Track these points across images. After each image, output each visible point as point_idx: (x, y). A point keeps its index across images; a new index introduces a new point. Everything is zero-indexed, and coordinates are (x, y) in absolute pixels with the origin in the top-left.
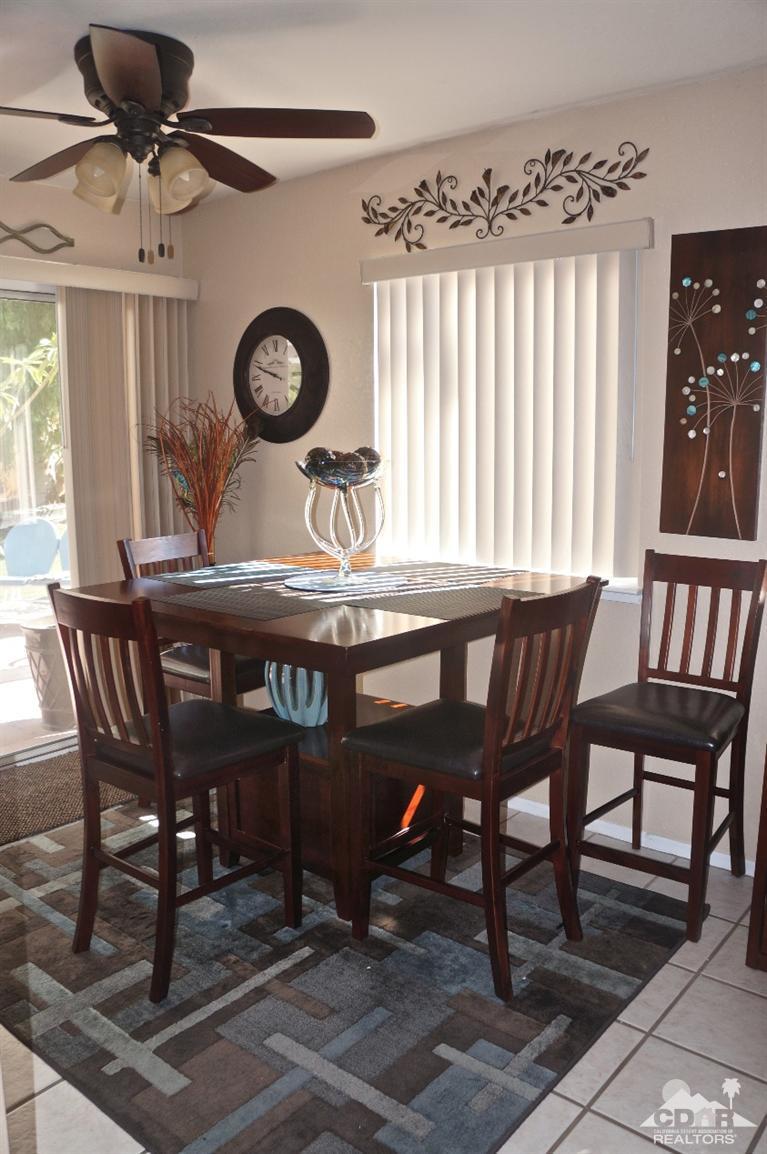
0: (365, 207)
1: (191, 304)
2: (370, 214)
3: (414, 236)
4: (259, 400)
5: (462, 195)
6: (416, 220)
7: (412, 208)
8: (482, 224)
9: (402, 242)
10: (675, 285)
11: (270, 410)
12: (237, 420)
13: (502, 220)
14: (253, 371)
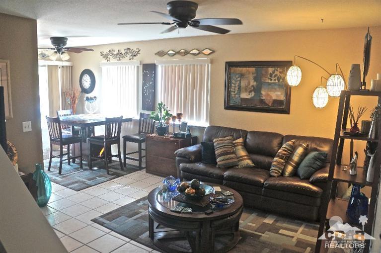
0: (101, 53)
1: (72, 67)
2: (102, 55)
3: (108, 59)
4: (84, 86)
5: (115, 53)
6: (109, 56)
7: (108, 55)
8: (118, 58)
9: (106, 60)
10: (143, 71)
11: (85, 88)
12: (80, 89)
13: (121, 58)
14: (83, 81)
